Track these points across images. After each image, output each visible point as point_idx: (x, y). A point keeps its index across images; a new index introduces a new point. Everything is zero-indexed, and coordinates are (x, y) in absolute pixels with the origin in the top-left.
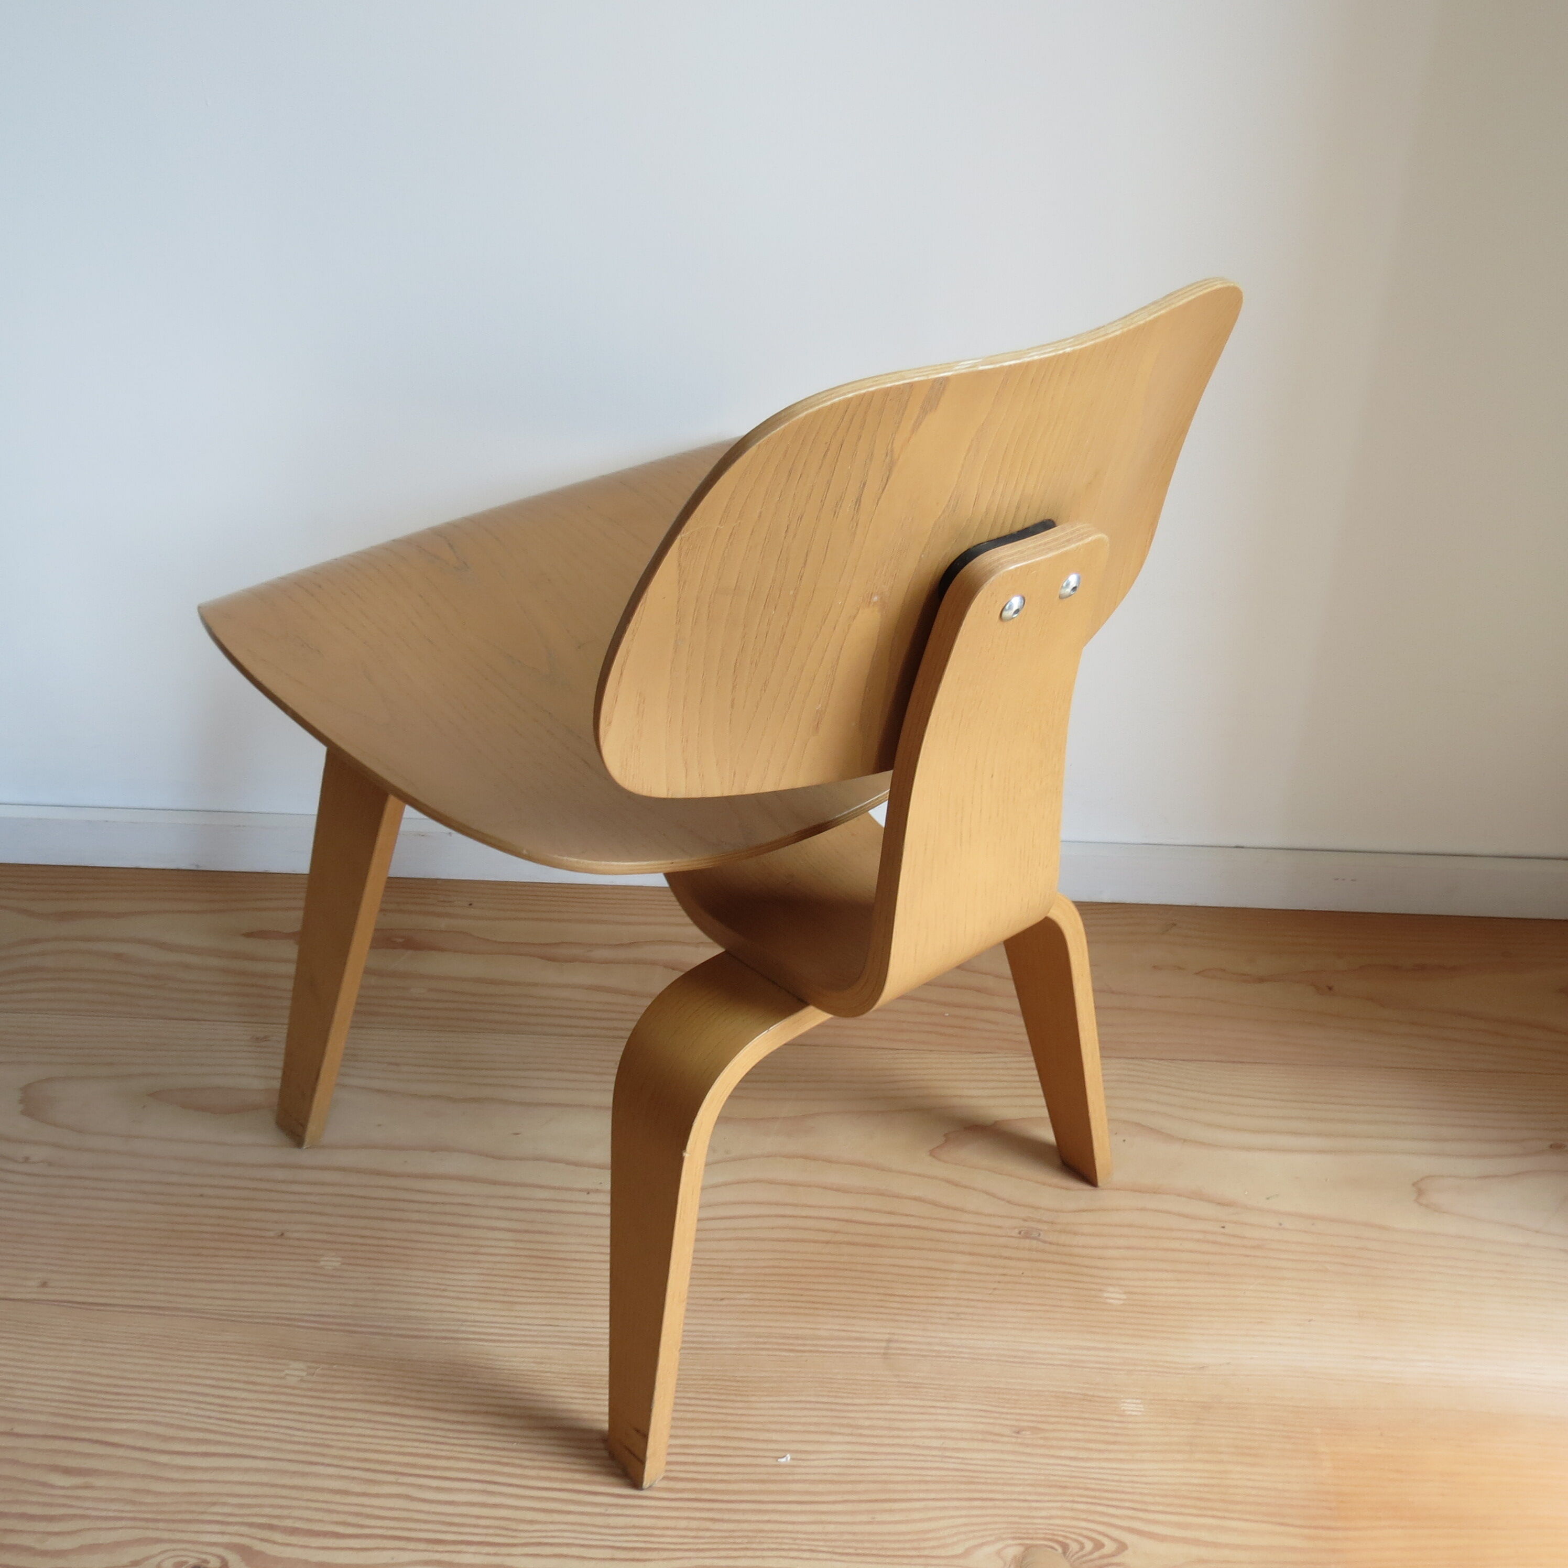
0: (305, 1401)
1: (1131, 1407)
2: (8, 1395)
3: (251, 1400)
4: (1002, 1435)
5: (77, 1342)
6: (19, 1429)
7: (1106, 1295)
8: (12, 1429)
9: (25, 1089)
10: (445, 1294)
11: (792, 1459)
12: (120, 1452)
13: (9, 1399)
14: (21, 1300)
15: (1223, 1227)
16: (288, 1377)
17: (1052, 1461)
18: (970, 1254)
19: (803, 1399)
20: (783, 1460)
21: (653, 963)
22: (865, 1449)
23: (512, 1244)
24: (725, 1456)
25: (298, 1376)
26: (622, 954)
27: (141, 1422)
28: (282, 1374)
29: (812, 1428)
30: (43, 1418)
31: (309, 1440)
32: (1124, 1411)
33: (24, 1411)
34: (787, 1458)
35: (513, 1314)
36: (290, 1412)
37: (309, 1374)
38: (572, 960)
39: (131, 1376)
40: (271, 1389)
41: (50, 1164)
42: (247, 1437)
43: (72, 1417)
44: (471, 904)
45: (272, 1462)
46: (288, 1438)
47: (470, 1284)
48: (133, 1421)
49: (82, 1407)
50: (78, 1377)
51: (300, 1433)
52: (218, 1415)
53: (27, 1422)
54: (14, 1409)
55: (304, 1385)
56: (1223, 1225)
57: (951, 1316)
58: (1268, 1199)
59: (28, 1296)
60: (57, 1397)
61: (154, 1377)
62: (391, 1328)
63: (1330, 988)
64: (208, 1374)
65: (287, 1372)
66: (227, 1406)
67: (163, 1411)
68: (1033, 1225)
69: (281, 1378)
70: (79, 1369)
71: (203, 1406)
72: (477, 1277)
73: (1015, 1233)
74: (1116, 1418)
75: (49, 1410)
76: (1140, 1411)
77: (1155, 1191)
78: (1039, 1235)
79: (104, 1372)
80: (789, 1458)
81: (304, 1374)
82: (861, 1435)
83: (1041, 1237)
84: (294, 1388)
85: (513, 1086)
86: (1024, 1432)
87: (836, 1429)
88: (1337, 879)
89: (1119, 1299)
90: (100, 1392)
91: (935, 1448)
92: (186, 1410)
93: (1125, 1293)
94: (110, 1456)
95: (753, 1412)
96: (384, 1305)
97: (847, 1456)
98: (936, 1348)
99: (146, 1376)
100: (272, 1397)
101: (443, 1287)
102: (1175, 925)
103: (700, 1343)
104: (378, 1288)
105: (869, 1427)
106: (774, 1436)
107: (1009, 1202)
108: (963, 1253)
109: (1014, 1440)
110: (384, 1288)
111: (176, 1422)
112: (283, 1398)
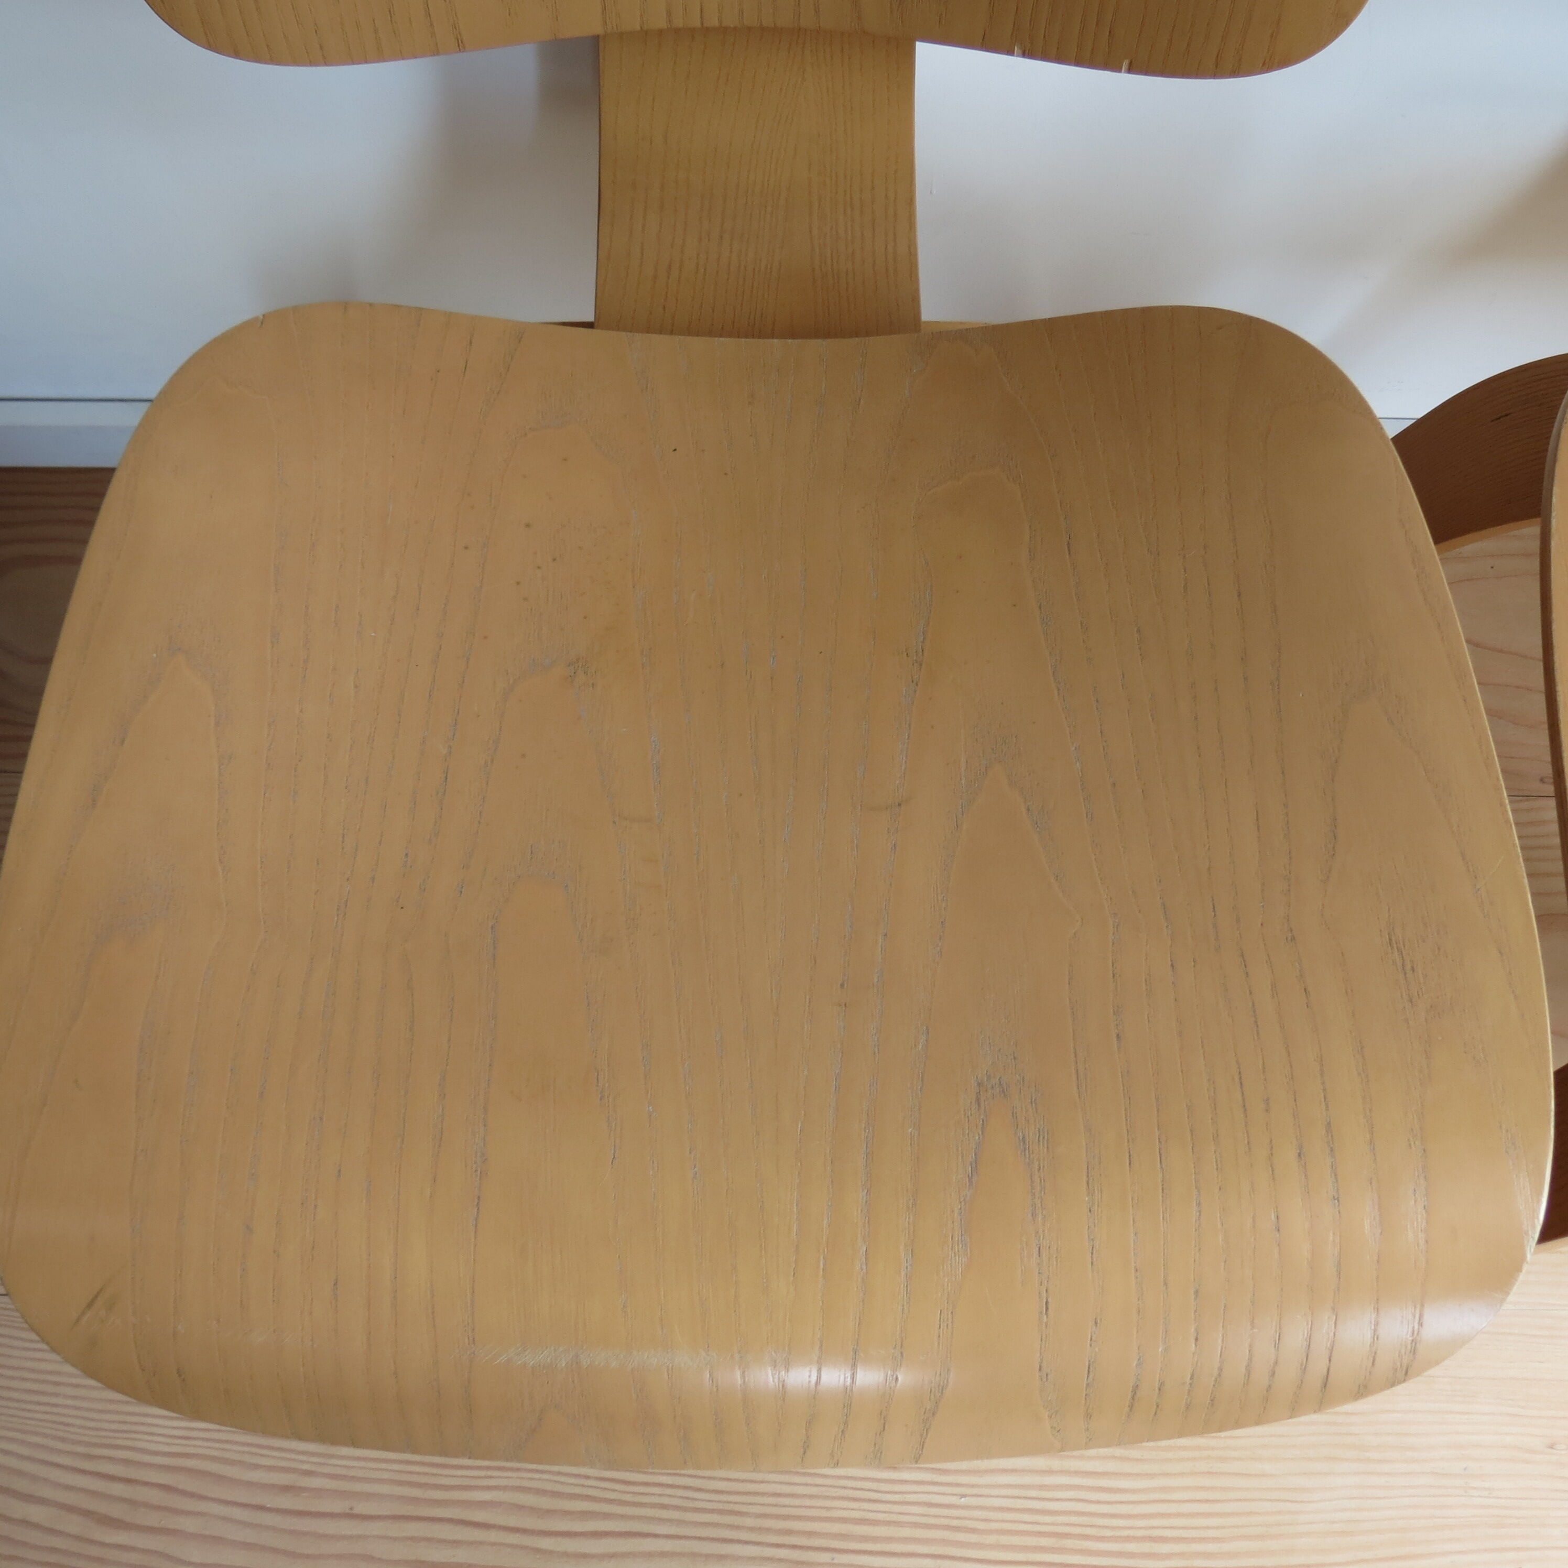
6: (362, 1508)
8: (351, 1509)
12: (493, 1536)
45: (677, 1542)
46: (690, 1504)
53: (369, 1496)
94: (481, 1543)
111: (549, 1487)
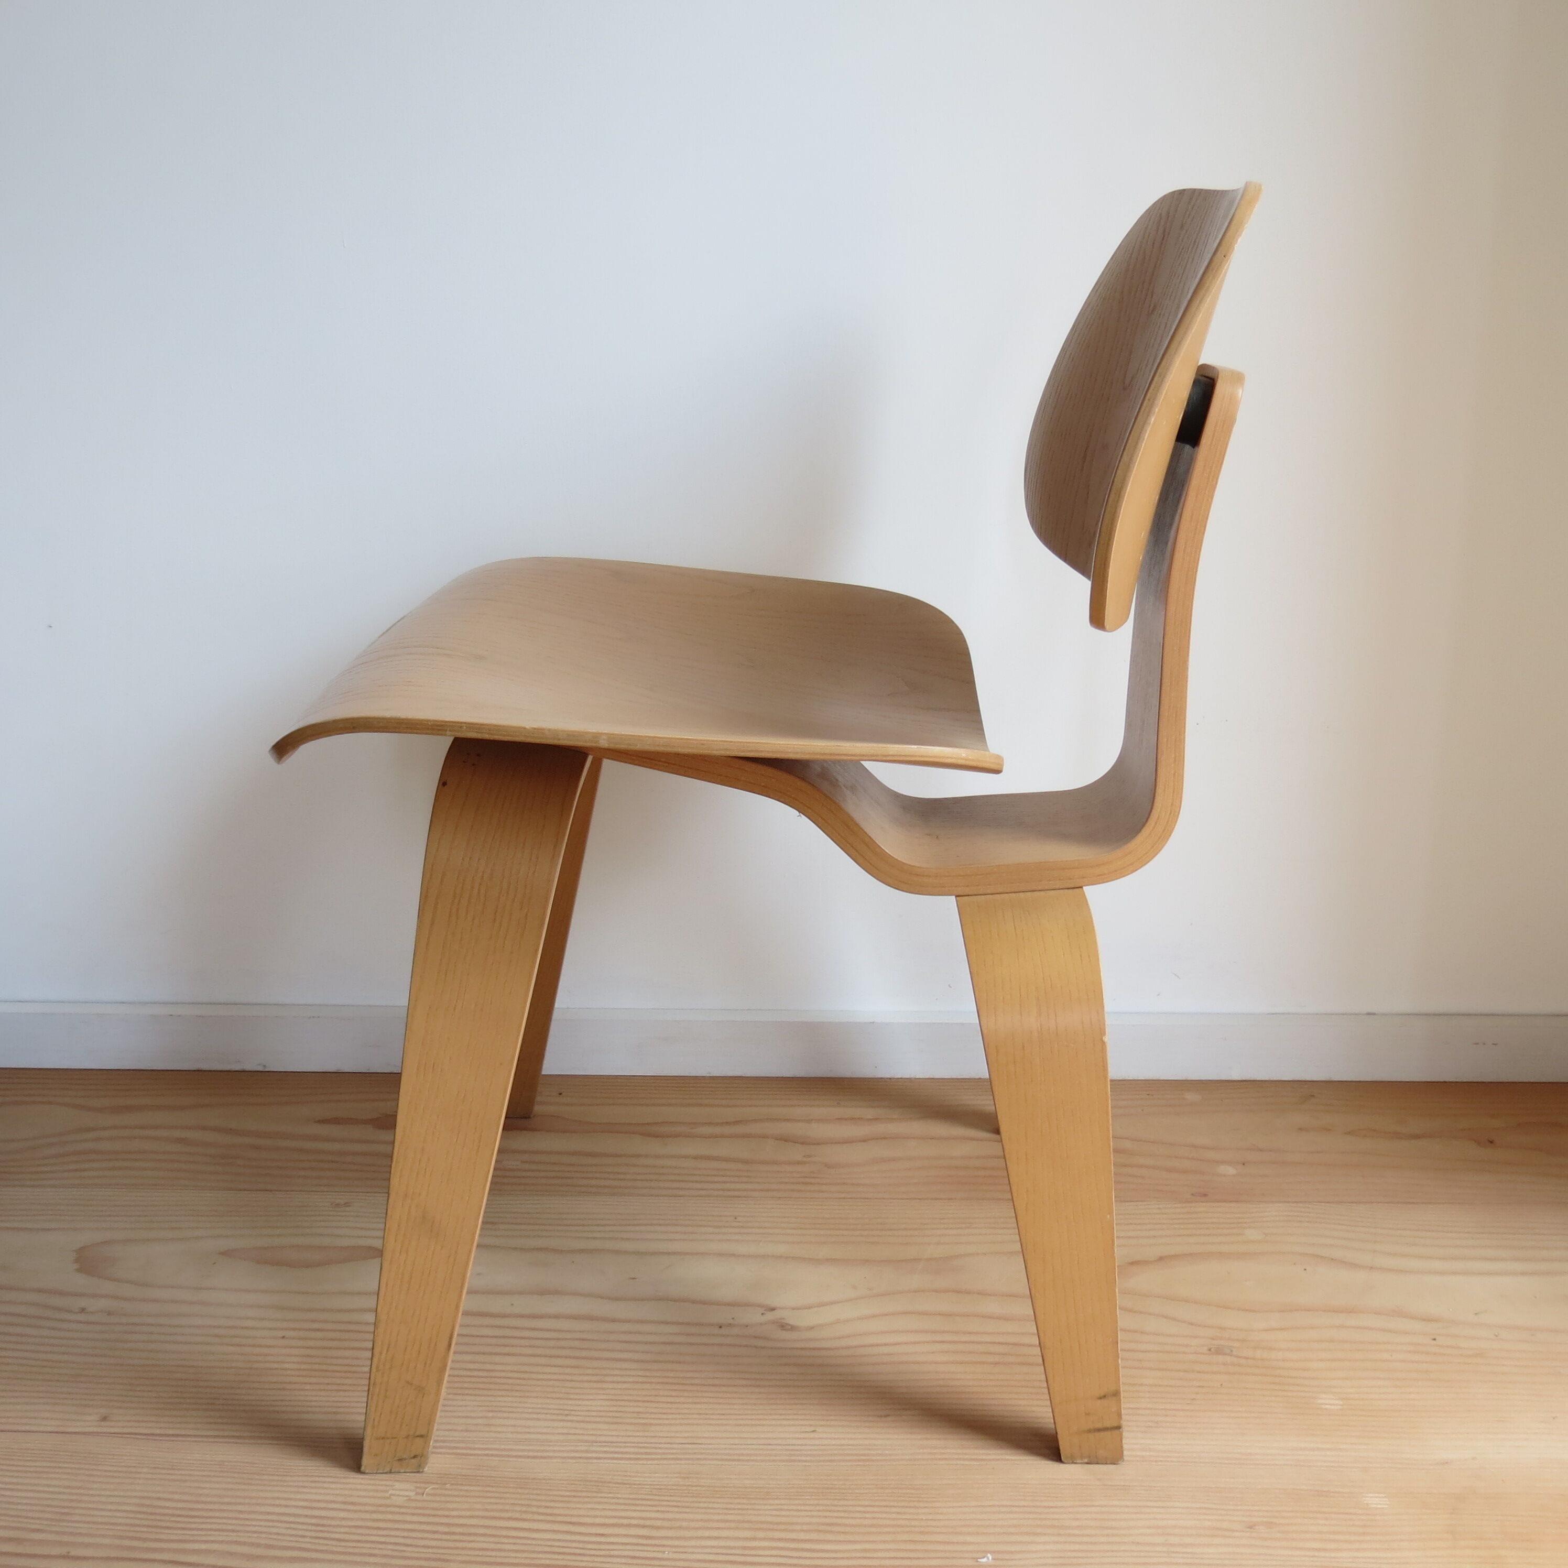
0: (415, 1518)
1: (1375, 1501)
2: (63, 1521)
3: (352, 1519)
4: (1233, 1531)
5: (145, 1470)
7: (1320, 1401)
9: (81, 1250)
10: (569, 1418)
11: (993, 1559)
13: (64, 1524)
14: (75, 1433)
15: (1435, 1339)
16: (393, 1497)
17: (1298, 1553)
18: (1159, 1369)
19: (996, 1503)
20: (985, 1560)
21: (765, 1137)
22: (1077, 1547)
23: (640, 1373)
24: (914, 1558)
25: (407, 1496)
26: (727, 1130)
27: (222, 1542)
28: (387, 1495)
29: (1013, 1530)
30: (107, 1541)
31: (422, 1555)
32: (1367, 1504)
33: (80, 1534)
34: (988, 1559)
35: (646, 1434)
36: (398, 1529)
37: (417, 1494)
38: (676, 1136)
39: (209, 1499)
40: (374, 1509)
41: (110, 1313)
42: (350, 1554)
43: (139, 1539)
44: (560, 1094)
47: (595, 1409)
48: (213, 1542)
49: (153, 1530)
50: (148, 1502)
51: (409, 1549)
52: (313, 1534)
54: (71, 1534)
55: (413, 1504)
56: (1434, 1338)
57: (1150, 1424)
58: (1476, 1314)
59: (87, 1430)
60: (123, 1521)
61: (233, 1501)
62: (511, 1450)
63: (1491, 1142)
64: (299, 1496)
65: (393, 1492)
66: (323, 1525)
67: (248, 1532)
68: (1222, 1343)
69: (384, 1498)
70: (146, 1494)
71: (293, 1526)
72: (603, 1403)
73: (1205, 1350)
74: (1360, 1511)
75: (111, 1533)
76: (1387, 1505)
77: (1350, 1311)
78: (1232, 1351)
79: (177, 1497)
80: (990, 1558)
81: (412, 1494)
82: (1069, 1535)
83: (1234, 1353)
84: (400, 1507)
85: (623, 1239)
86: (1257, 1527)
87: (1039, 1530)
88: (1477, 1044)
89: (1337, 1405)
90: (173, 1515)
91: (1158, 1544)
92: (275, 1530)
93: (1342, 1399)
95: (941, 1517)
96: (499, 1429)
97: (1057, 1554)
98: (1139, 1453)
99: (227, 1500)
100: (375, 1516)
101: (566, 1412)
102: (1313, 1096)
103: (868, 1455)
104: (491, 1415)
105: (1078, 1527)
106: (969, 1539)
107: (1192, 1324)
108: (1151, 1369)
109: (1248, 1534)
110: (499, 1415)
112: (390, 1517)
